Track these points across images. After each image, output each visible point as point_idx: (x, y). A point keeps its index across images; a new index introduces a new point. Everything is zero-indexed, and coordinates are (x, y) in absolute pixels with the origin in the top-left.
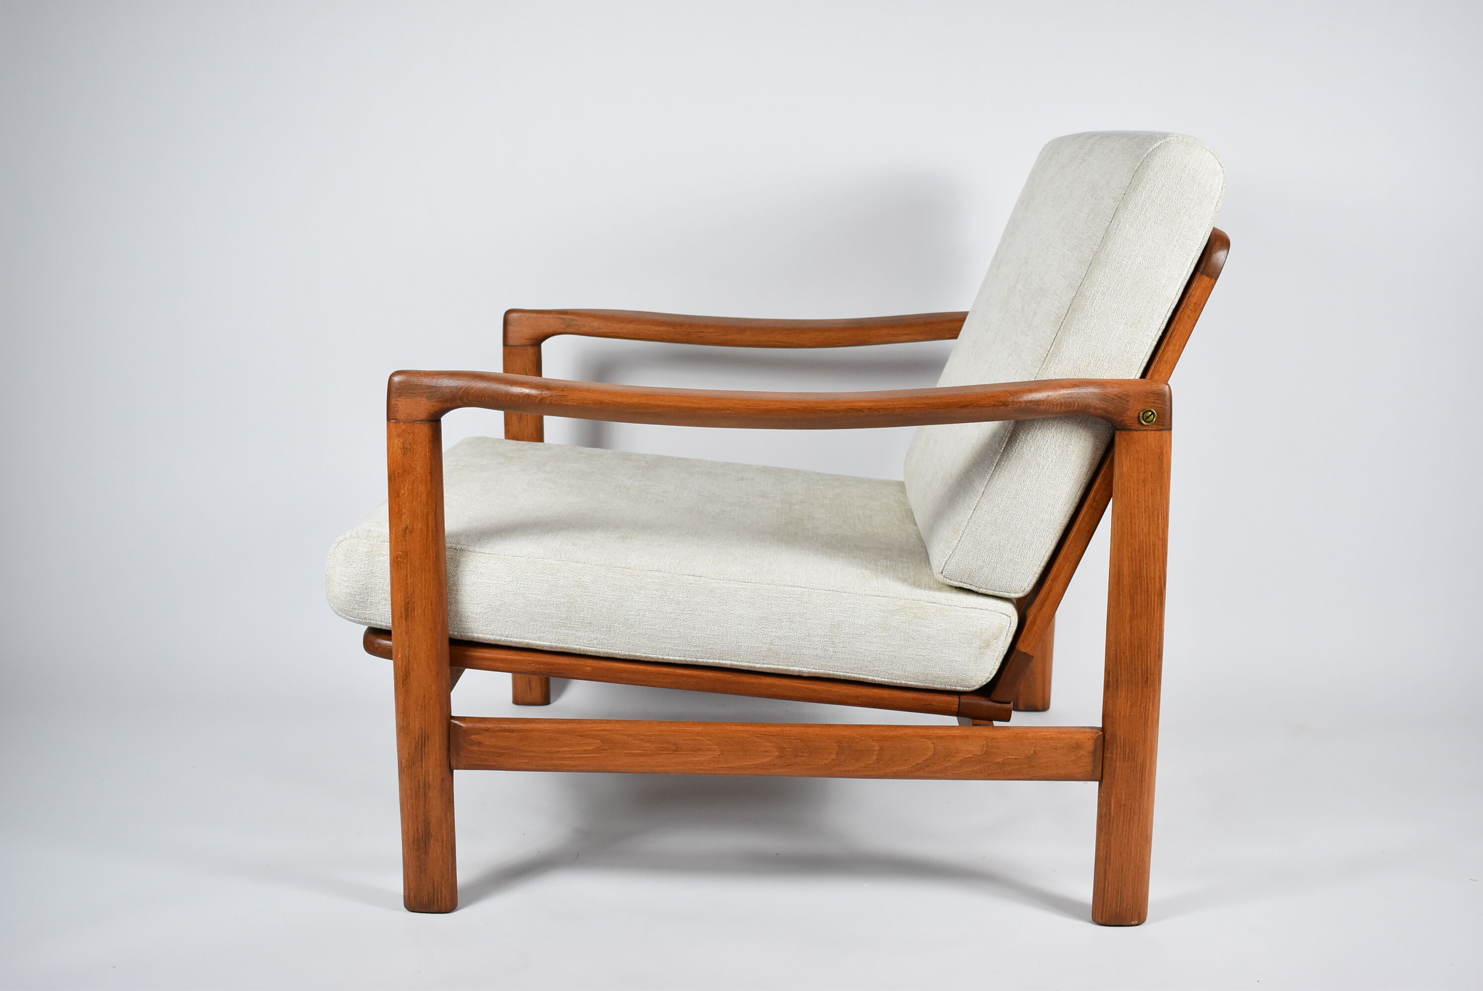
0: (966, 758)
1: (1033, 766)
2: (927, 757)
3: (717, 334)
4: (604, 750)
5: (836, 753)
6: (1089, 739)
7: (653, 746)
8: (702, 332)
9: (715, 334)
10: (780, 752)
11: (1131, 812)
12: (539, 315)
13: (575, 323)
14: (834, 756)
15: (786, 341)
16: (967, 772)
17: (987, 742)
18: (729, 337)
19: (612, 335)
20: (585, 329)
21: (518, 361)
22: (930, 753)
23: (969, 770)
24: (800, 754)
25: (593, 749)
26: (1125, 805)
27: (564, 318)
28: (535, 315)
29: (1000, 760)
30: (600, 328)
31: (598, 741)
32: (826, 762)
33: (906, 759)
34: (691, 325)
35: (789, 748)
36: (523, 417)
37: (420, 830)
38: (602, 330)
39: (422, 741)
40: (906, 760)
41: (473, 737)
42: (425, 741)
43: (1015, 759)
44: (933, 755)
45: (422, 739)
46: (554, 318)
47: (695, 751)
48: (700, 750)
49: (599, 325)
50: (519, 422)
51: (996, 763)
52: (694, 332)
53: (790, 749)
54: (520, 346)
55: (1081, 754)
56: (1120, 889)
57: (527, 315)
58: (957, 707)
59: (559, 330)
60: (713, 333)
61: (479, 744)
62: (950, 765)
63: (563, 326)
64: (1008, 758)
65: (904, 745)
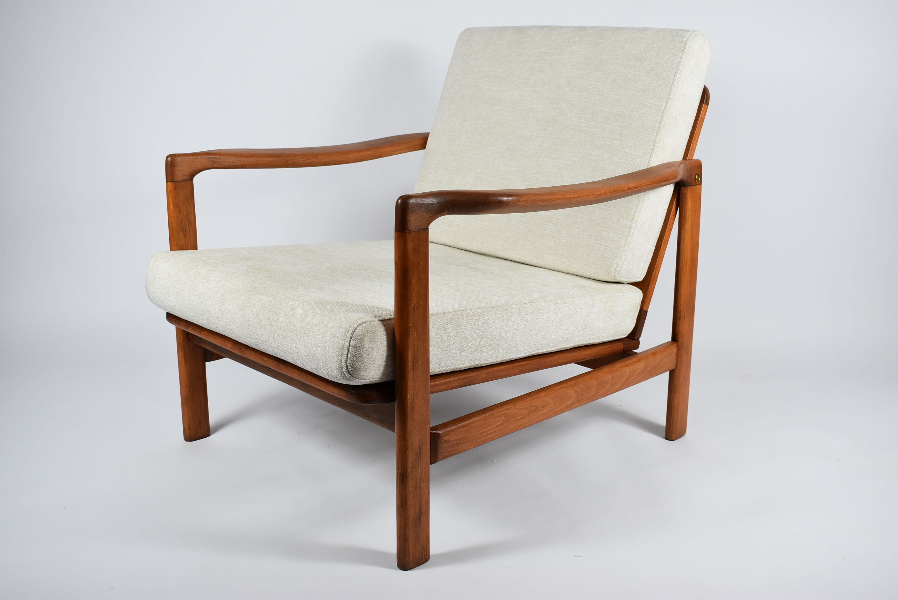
0: (639, 372)
1: (659, 368)
3: (303, 160)
4: (505, 422)
8: (295, 159)
9: (302, 159)
12: (194, 157)
13: (219, 161)
15: (340, 160)
18: (310, 161)
19: (242, 166)
20: (226, 164)
21: (182, 193)
23: (640, 378)
25: (502, 423)
27: (211, 158)
28: (192, 157)
30: (235, 163)
34: (287, 155)
35: (580, 391)
36: (187, 233)
37: (416, 512)
38: (236, 164)
39: (419, 451)
42: (421, 451)
43: (654, 366)
45: (419, 450)
46: (204, 158)
48: (546, 406)
49: (234, 160)
50: (184, 236)
52: (290, 159)
54: (182, 181)
55: (673, 356)
57: (186, 158)
59: (208, 167)
60: (301, 159)
61: (448, 441)
63: (211, 163)
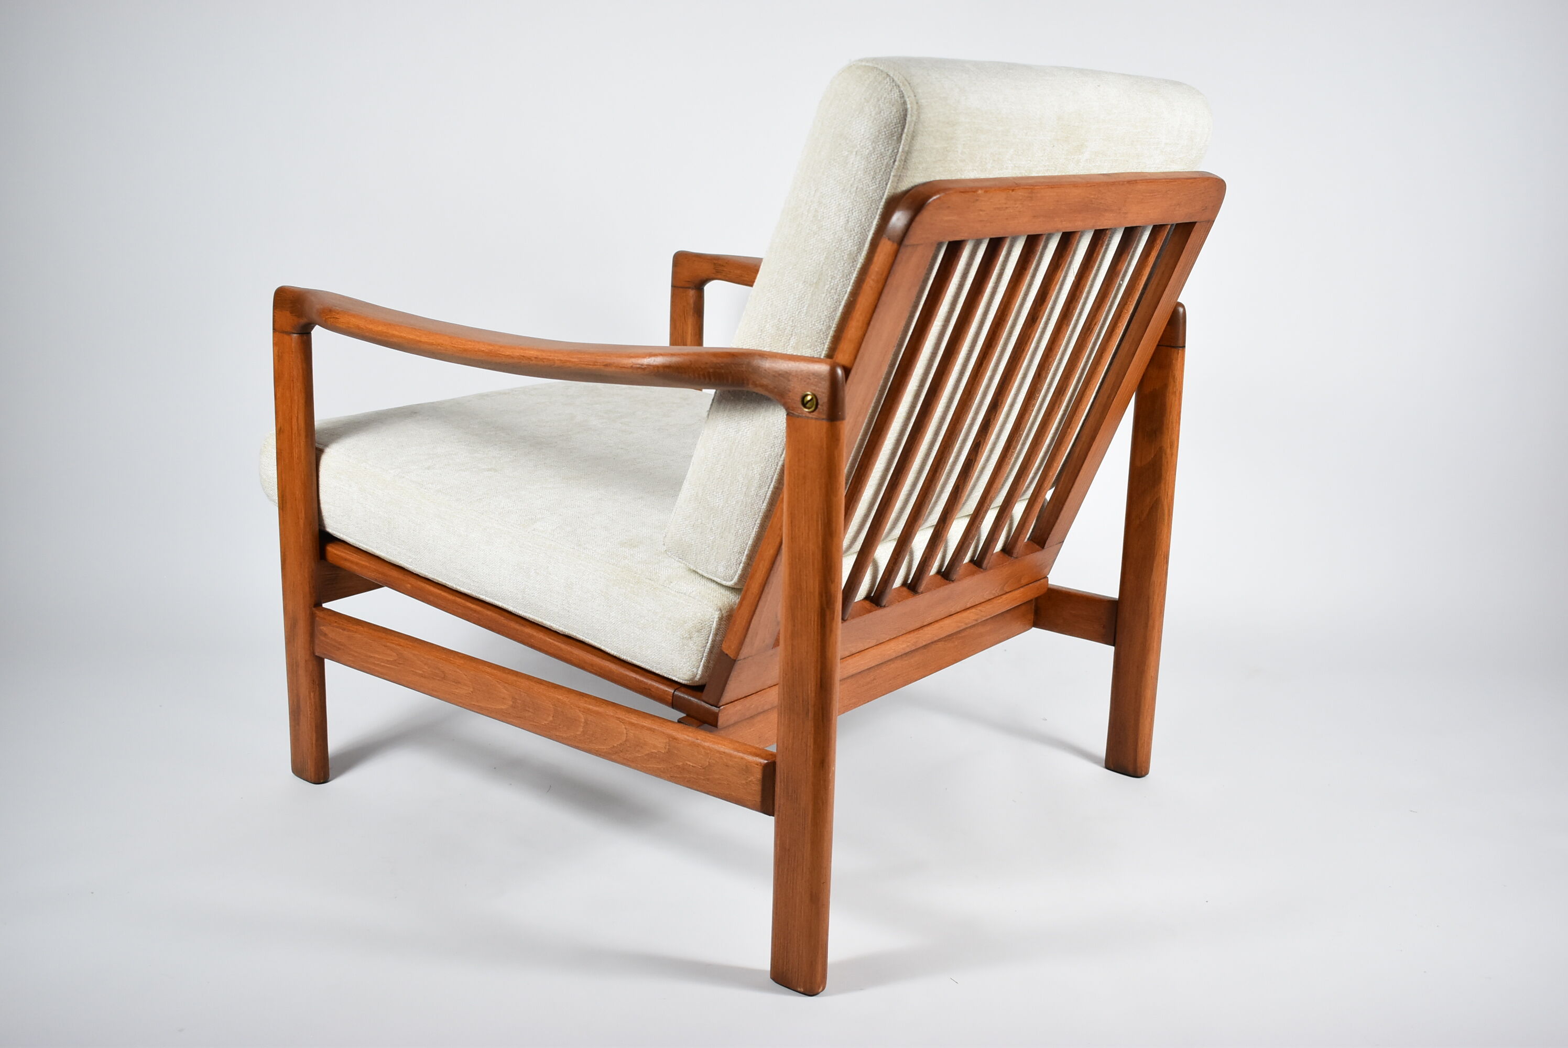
0: (652, 752)
1: (708, 780)
2: (621, 742)
5: (552, 715)
6: (757, 765)
7: (430, 669)
10: (513, 702)
11: (794, 860)
14: (551, 718)
16: (653, 768)
17: (669, 740)
22: (624, 738)
23: (655, 766)
24: (527, 709)
25: (392, 661)
26: (789, 850)
29: (680, 764)
31: (395, 654)
32: (545, 722)
33: (605, 738)
35: (520, 700)
40: (605, 740)
41: (322, 628)
43: (692, 766)
44: (625, 741)
47: (456, 683)
48: (459, 683)
51: (677, 765)
53: (520, 702)
55: (750, 779)
56: (786, 945)
58: (671, 698)
61: (325, 635)
62: (639, 755)
64: (687, 764)
65: (603, 724)
